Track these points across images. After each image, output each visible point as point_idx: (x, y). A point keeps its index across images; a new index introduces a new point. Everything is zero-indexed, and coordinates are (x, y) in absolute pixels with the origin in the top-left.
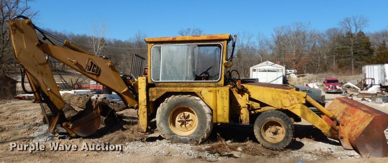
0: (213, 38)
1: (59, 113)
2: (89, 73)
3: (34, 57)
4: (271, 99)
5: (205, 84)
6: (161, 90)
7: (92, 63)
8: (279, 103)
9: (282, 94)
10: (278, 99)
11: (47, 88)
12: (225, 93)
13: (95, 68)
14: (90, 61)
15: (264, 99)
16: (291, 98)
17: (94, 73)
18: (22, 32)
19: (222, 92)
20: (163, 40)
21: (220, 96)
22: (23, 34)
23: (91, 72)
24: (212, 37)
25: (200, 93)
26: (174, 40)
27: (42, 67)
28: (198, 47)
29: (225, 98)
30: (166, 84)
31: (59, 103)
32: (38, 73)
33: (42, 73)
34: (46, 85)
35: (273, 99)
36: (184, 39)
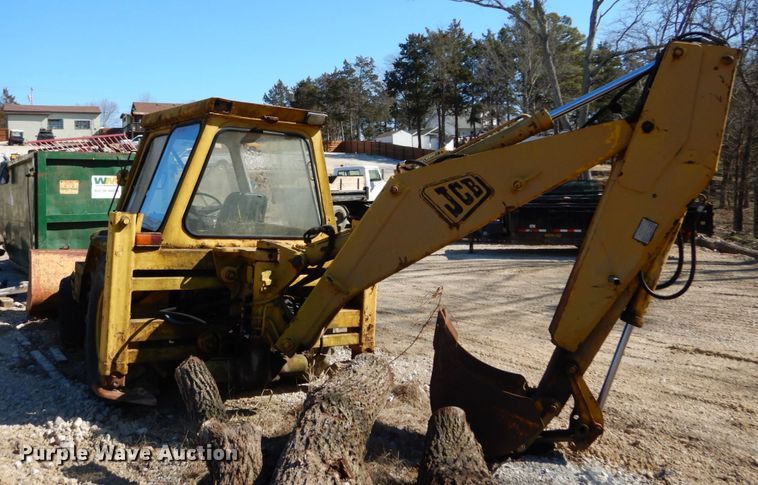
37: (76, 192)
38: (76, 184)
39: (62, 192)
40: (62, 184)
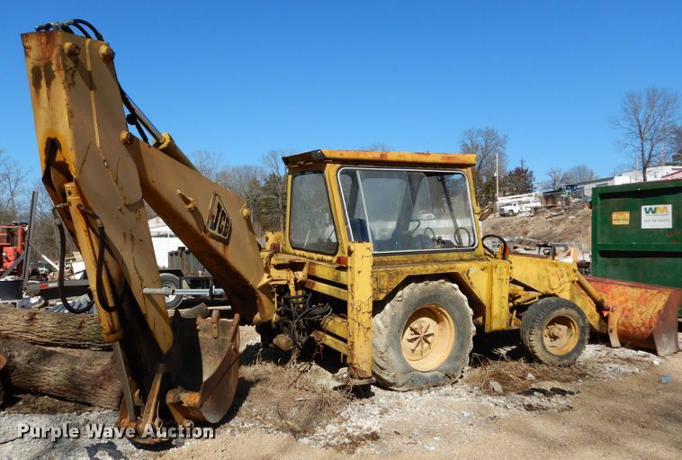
0: (452, 161)
1: (162, 365)
2: (213, 237)
3: (117, 182)
4: (536, 277)
6: (397, 273)
7: (219, 207)
8: (546, 283)
9: (549, 268)
10: (544, 277)
11: (142, 287)
12: (505, 270)
13: (224, 223)
14: (217, 201)
15: (527, 278)
16: (560, 273)
17: (221, 235)
18: (92, 86)
19: (501, 269)
20: (362, 156)
21: (498, 276)
22: (92, 93)
23: (215, 232)
24: (449, 158)
25: (467, 274)
26: (384, 159)
28: (426, 178)
29: (505, 281)
30: (385, 259)
32: (124, 235)
33: (132, 237)
34: (140, 277)
35: (538, 277)
36: (402, 159)
37: (627, 223)
38: (627, 215)
39: (614, 223)
40: (614, 216)
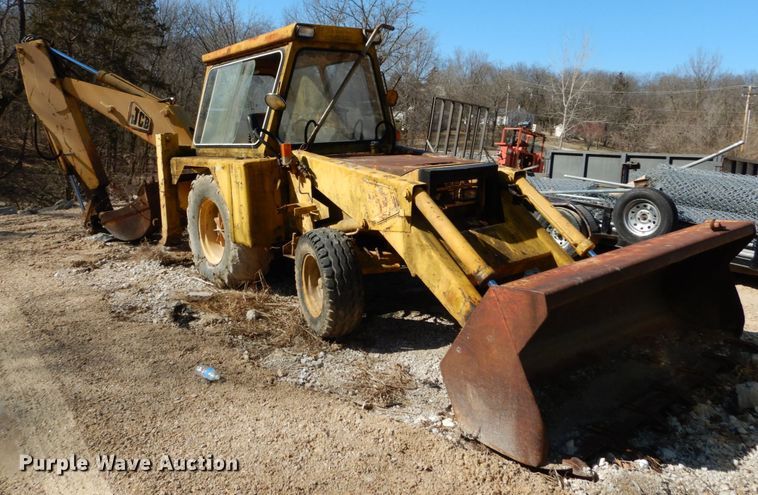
0: (272, 40)
1: (93, 195)
2: (135, 129)
3: (49, 101)
4: (349, 197)
5: (243, 151)
6: (180, 162)
7: (137, 110)
8: (363, 209)
9: (365, 186)
10: (359, 200)
12: (239, 171)
13: (143, 120)
14: (134, 106)
15: (337, 197)
16: (381, 198)
17: (142, 128)
21: (235, 179)
23: (137, 126)
26: (229, 53)
27: (62, 117)
29: (240, 186)
30: (205, 151)
31: (90, 179)
32: (57, 126)
33: (62, 128)
